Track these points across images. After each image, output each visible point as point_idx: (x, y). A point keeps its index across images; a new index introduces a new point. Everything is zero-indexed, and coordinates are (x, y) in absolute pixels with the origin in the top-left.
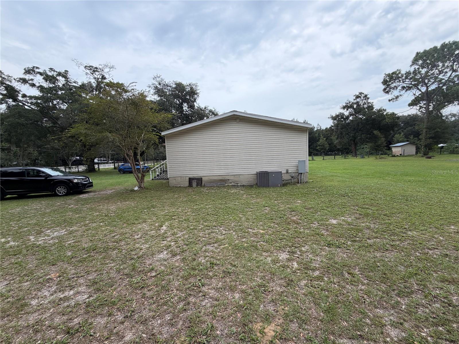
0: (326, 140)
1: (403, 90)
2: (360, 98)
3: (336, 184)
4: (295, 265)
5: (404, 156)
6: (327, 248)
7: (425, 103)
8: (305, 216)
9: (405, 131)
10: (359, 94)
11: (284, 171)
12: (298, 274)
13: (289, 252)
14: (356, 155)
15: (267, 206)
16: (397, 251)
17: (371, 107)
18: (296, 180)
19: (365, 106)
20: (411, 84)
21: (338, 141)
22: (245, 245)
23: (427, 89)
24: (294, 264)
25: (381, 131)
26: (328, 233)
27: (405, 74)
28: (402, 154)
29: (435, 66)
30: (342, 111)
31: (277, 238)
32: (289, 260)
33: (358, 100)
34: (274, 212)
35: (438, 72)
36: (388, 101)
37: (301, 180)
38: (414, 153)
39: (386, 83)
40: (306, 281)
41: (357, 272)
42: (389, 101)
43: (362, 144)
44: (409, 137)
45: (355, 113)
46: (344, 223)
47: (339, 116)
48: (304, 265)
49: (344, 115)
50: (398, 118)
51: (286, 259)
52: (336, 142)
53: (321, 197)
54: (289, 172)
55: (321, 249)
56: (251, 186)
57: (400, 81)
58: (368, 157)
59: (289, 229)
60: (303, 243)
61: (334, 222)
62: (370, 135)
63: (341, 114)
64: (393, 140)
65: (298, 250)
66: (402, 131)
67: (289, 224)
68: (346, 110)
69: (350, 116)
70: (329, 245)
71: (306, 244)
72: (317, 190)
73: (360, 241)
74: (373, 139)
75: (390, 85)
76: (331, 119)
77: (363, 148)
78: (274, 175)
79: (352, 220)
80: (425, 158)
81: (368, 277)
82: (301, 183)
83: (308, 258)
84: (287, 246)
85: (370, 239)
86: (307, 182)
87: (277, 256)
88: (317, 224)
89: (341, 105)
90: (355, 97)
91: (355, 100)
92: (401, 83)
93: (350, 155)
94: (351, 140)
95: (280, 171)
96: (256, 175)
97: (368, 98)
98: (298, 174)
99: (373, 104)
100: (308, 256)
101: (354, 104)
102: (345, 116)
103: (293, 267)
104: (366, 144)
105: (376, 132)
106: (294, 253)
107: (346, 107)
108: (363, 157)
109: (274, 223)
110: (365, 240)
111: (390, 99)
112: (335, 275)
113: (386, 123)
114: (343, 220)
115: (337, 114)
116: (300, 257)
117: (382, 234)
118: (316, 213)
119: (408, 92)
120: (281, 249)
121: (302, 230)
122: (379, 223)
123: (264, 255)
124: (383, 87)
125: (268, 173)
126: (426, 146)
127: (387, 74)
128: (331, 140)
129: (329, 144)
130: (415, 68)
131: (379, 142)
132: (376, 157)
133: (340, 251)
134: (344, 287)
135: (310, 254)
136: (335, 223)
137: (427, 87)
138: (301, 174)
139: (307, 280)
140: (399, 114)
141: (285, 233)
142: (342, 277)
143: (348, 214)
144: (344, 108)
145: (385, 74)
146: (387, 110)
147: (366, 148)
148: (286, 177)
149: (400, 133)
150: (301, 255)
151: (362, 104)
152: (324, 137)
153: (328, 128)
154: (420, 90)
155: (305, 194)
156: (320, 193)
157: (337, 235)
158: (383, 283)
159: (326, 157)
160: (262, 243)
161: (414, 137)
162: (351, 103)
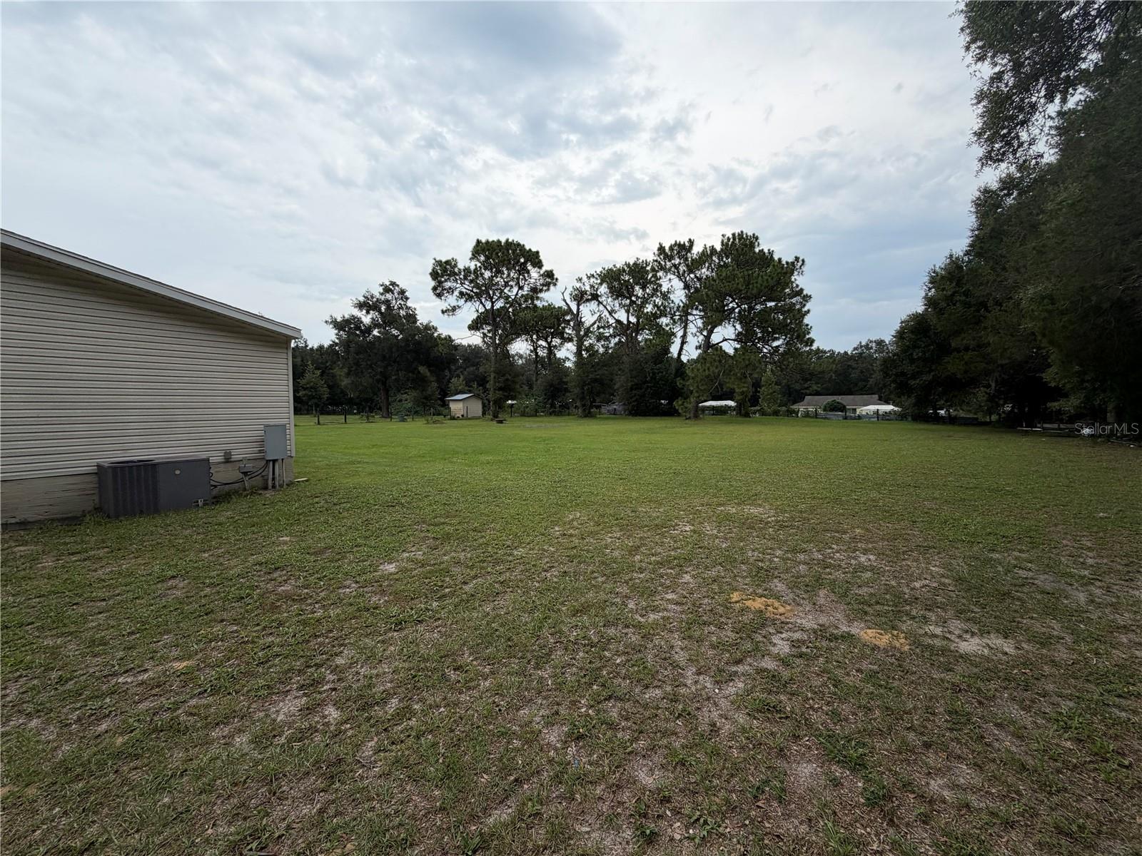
0: (322, 375)
1: (462, 298)
2: (393, 293)
3: (368, 480)
4: (333, 713)
5: (468, 419)
6: (395, 634)
7: (489, 329)
8: (317, 572)
9: (466, 373)
10: (390, 285)
11: (216, 458)
12: (350, 733)
13: (301, 687)
14: (388, 415)
15: (173, 577)
16: (511, 589)
17: (412, 317)
18: (258, 481)
19: (402, 313)
20: (472, 291)
21: (350, 382)
22: (120, 741)
23: (493, 306)
24: (327, 713)
25: (431, 369)
26: (386, 598)
27: (464, 270)
28: (465, 416)
29: (499, 272)
30: (356, 312)
31: (248, 664)
32: (308, 710)
33: (389, 296)
34: (208, 589)
35: (503, 283)
36: (440, 312)
37: (273, 479)
38: (480, 413)
39: (437, 278)
40: (376, 739)
41: (467, 658)
42: (443, 312)
43: (399, 391)
44: (471, 384)
45: (384, 322)
46: (410, 566)
47: (351, 323)
48: (355, 702)
49: (362, 322)
50: (456, 347)
51: (300, 710)
52: (345, 382)
53: (341, 516)
54: (234, 458)
55: (383, 642)
56: (71, 521)
57: (457, 279)
58: (413, 418)
59: (281, 624)
60: (334, 646)
61: (391, 568)
62: (414, 373)
63: (354, 319)
64: (448, 388)
65: (326, 670)
66: (461, 372)
67: (274, 608)
68: (364, 311)
69: (375, 328)
70: (399, 625)
71: (342, 645)
72: (325, 500)
73: (452, 594)
74: (420, 382)
75: (442, 282)
76: (331, 326)
77: (400, 401)
78: (178, 472)
79: (424, 553)
80: (495, 422)
81: (487, 659)
82: (274, 487)
83: (361, 677)
84: (290, 675)
85: (467, 583)
86: (290, 484)
87: (267, 716)
88: (354, 585)
89: (354, 300)
90: (381, 288)
91: (382, 294)
92: (458, 286)
93: (376, 414)
94: (378, 381)
95: (204, 457)
96: (95, 478)
97: (407, 299)
98: (263, 463)
99: (416, 312)
100: (359, 673)
101: (380, 303)
102: (364, 325)
103: (327, 724)
104: (406, 393)
105: (422, 369)
106: (316, 683)
107: (365, 305)
108: (404, 420)
109: (222, 621)
110: (460, 589)
111: (445, 309)
112: (433, 686)
113: (440, 354)
114: (409, 560)
115: (347, 316)
116: (337, 685)
117: (482, 568)
118: (345, 557)
119: (469, 304)
120: (272, 691)
121: (319, 614)
122: (470, 547)
123: (218, 738)
124: (433, 283)
125: (155, 465)
126: (495, 402)
127: (437, 259)
128: (334, 376)
129: (329, 387)
130: (476, 265)
131: (429, 391)
132: (427, 420)
133: (424, 629)
134: (456, 704)
135: (362, 667)
136: (393, 570)
137: (493, 303)
138: (274, 461)
139: (377, 734)
140: (456, 341)
141: (270, 639)
142: (448, 683)
143: (412, 544)
144: (361, 306)
145: (435, 259)
146: (438, 330)
147: (406, 400)
148: (222, 475)
149: (458, 376)
150: (339, 680)
151: (396, 308)
152: (317, 368)
153: (326, 346)
154: (484, 306)
155: (296, 517)
156: (338, 507)
157: (406, 596)
158: (511, 658)
159: (323, 418)
160: (193, 702)
161: (479, 385)
162: (375, 299)
